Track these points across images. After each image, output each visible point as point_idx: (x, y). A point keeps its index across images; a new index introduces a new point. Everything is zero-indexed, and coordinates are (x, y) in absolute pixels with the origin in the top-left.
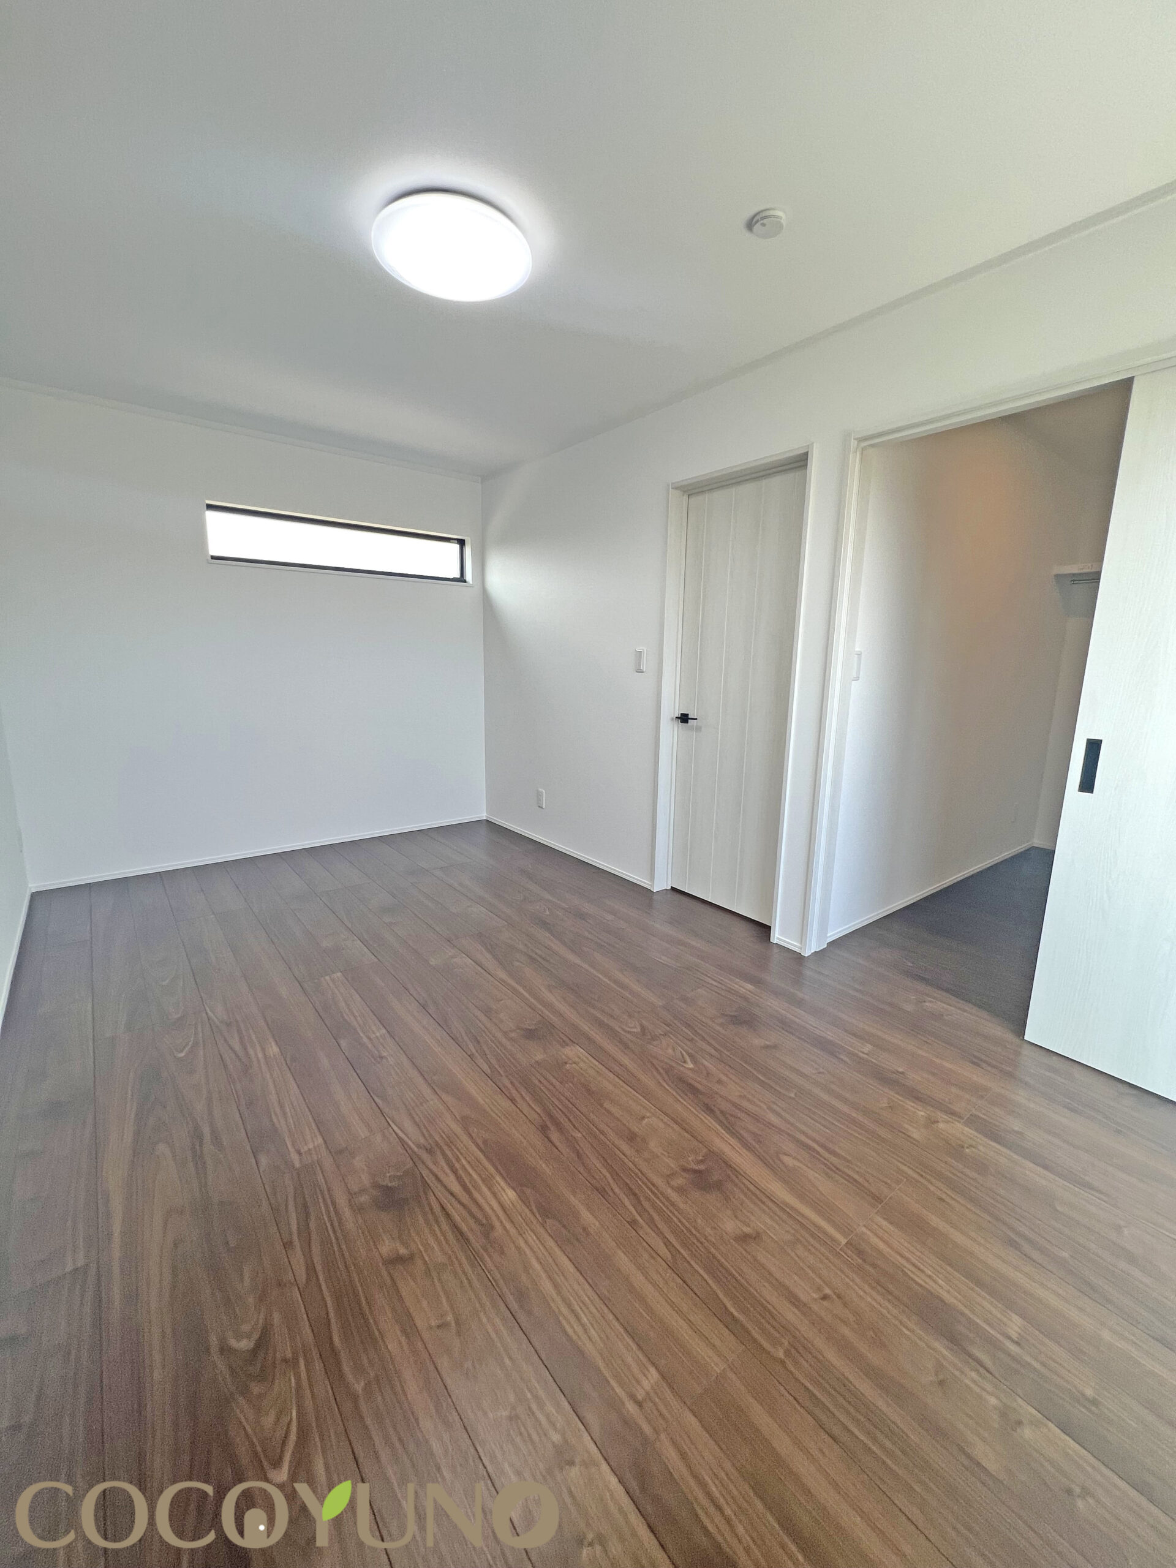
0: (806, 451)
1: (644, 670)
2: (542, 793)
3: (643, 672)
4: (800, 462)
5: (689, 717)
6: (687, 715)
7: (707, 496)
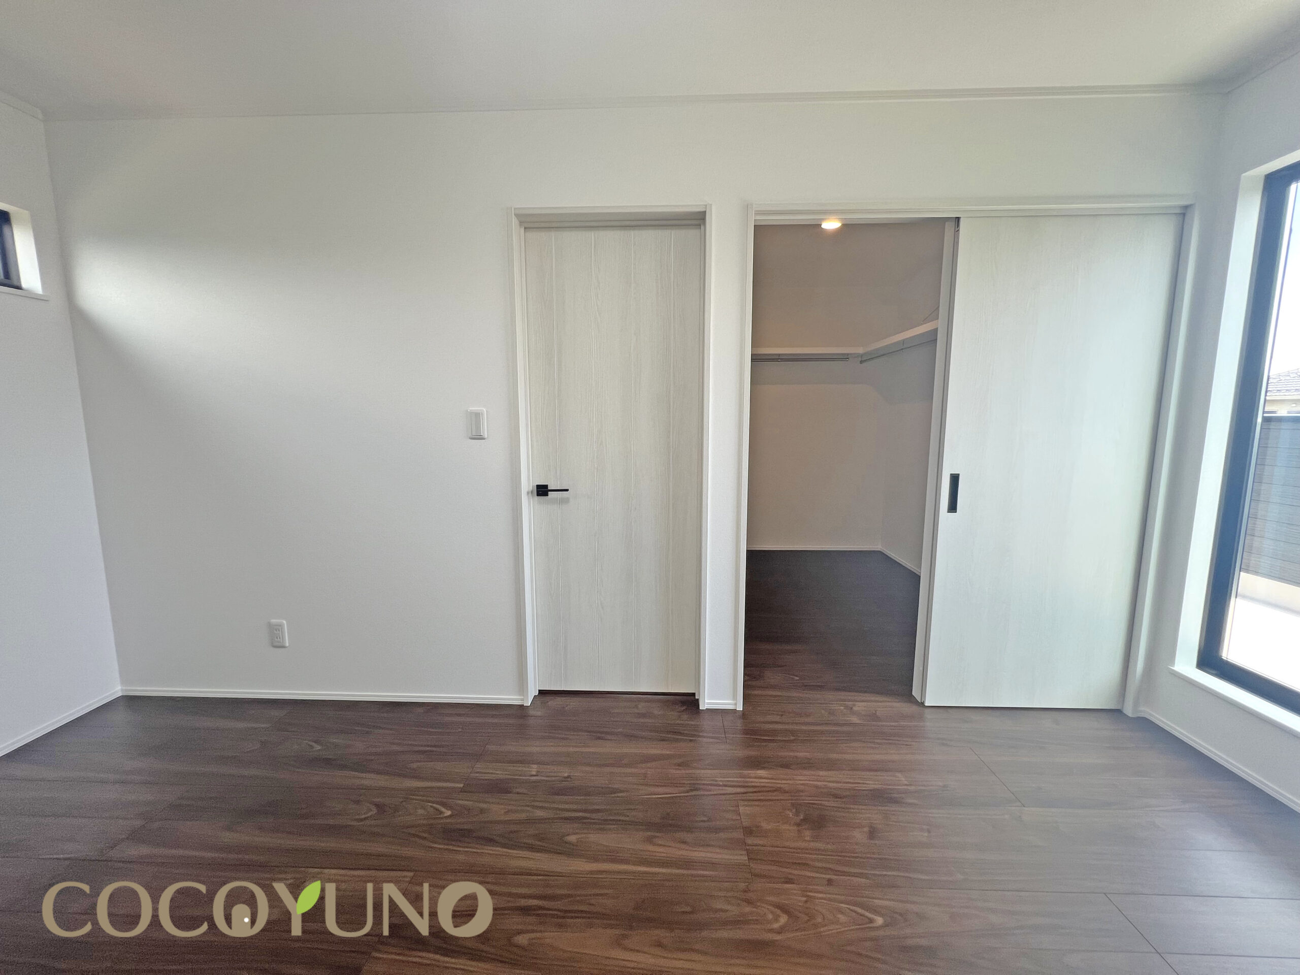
0: (704, 210)
1: (486, 436)
2: (281, 625)
3: (484, 439)
4: (698, 220)
5: (549, 489)
6: (546, 486)
7: (553, 234)
